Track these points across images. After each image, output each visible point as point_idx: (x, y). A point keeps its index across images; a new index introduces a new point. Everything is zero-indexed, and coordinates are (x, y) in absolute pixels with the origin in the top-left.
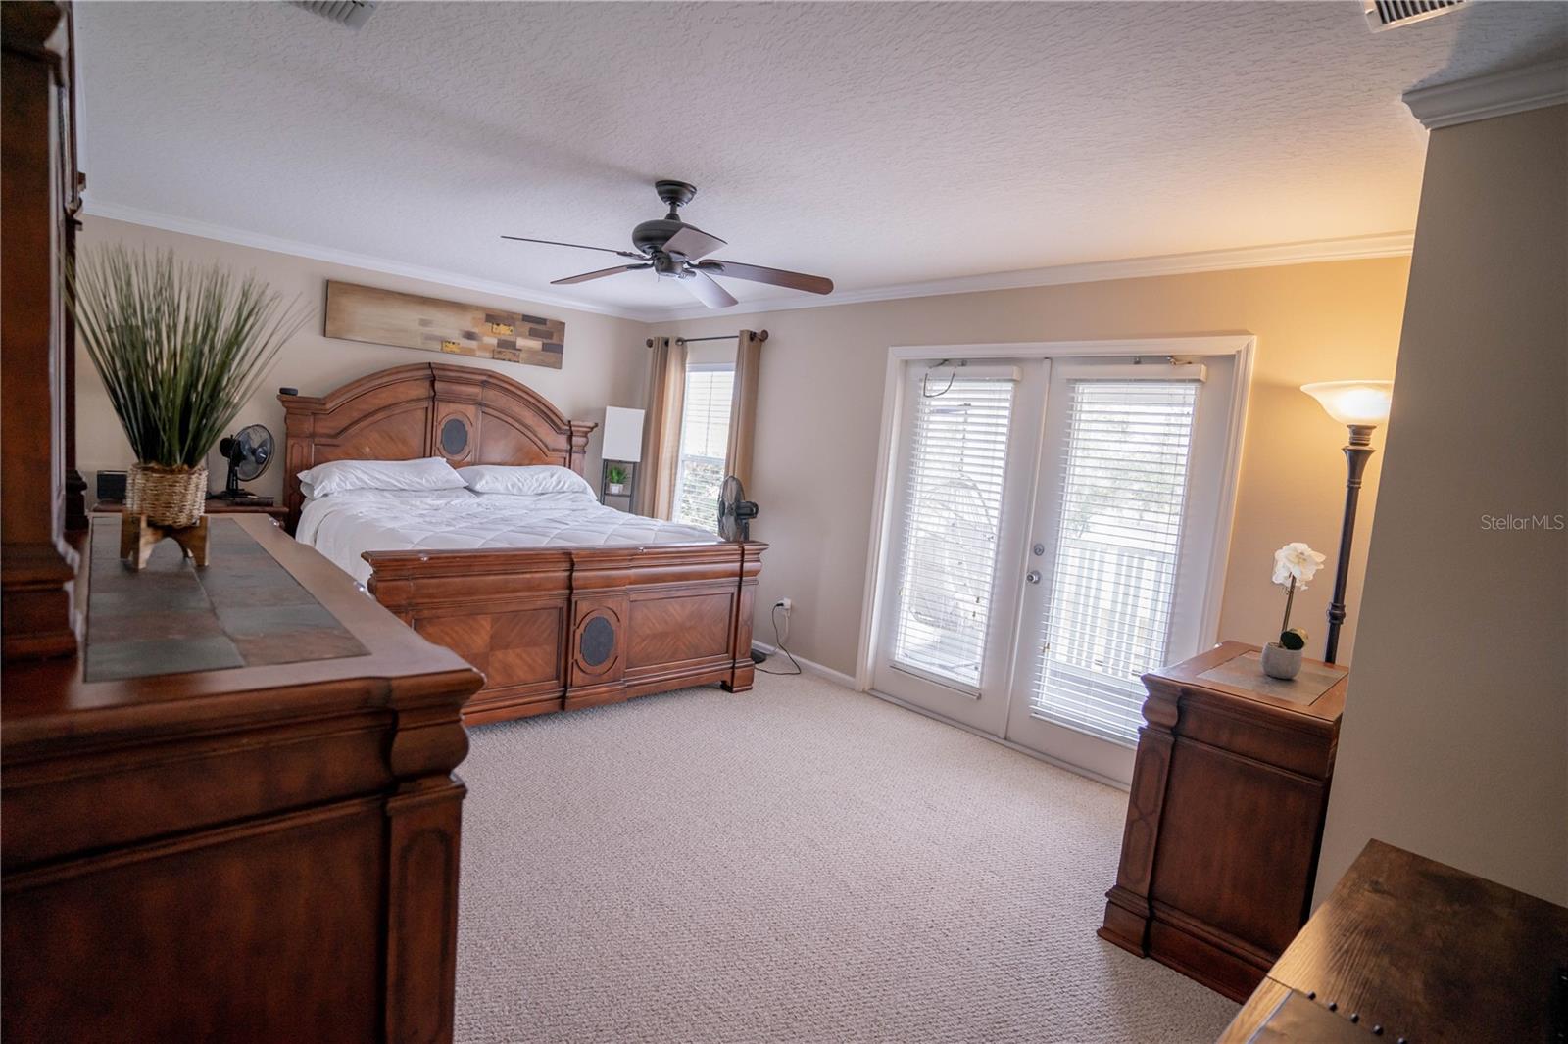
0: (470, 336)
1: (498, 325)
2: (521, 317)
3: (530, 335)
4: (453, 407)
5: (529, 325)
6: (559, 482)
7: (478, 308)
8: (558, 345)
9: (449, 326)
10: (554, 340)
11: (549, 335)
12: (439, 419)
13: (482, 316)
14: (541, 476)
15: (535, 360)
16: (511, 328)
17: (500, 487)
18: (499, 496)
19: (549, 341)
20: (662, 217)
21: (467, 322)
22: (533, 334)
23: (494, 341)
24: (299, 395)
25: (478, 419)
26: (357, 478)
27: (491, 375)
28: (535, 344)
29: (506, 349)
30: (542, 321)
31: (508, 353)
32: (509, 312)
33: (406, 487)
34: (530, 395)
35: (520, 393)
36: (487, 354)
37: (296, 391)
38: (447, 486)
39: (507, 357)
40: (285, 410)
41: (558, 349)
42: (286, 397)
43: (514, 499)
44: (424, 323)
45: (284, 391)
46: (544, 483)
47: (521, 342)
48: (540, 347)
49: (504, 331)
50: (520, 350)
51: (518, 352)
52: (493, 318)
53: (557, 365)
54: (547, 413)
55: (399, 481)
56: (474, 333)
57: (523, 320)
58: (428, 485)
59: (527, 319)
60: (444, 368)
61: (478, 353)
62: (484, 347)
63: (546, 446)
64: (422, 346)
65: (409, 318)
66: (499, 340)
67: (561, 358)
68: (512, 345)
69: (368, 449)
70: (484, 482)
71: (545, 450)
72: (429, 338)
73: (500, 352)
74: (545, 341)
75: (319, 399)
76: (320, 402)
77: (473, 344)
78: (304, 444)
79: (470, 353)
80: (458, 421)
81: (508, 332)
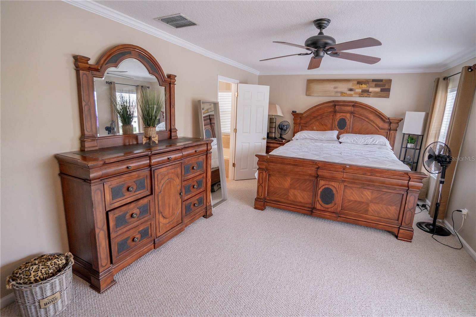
0: (351, 90)
1: (362, 85)
2: (372, 80)
3: (375, 86)
4: (342, 114)
5: (375, 83)
6: (374, 141)
7: (354, 80)
8: (389, 89)
9: (343, 87)
10: (386, 87)
11: (385, 85)
12: (337, 118)
13: (356, 82)
14: (367, 138)
15: (377, 95)
16: (367, 85)
17: (348, 141)
18: (348, 144)
19: (384, 88)
20: (317, 35)
21: (350, 85)
22: (376, 86)
23: (360, 91)
24: (297, 112)
25: (351, 117)
26: (304, 135)
27: (356, 102)
28: (378, 90)
29: (365, 93)
30: (381, 81)
31: (365, 94)
32: (366, 79)
33: (317, 139)
34: (372, 109)
35: (367, 108)
36: (357, 95)
37: (296, 111)
38: (330, 139)
39: (365, 96)
40: (293, 117)
41: (388, 90)
42: (294, 113)
43: (354, 146)
44: (335, 88)
45: (293, 112)
46: (367, 141)
47: (371, 90)
48: (380, 90)
49: (364, 87)
50: (371, 92)
51: (369, 93)
52: (360, 82)
53: (388, 96)
54: (379, 115)
55: (316, 137)
56: (353, 89)
57: (372, 81)
58: (324, 139)
59: (374, 81)
60: (338, 101)
61: (354, 95)
62: (356, 93)
63: (379, 127)
64: (334, 95)
65: (330, 87)
66: (362, 90)
67: (390, 93)
68: (368, 91)
69: (315, 128)
70: (343, 139)
71: (378, 129)
72: (337, 92)
73: (362, 94)
74: (382, 88)
75: (301, 113)
76: (302, 114)
77: (352, 92)
78: (297, 126)
79: (351, 96)
80: (343, 119)
81: (366, 87)
